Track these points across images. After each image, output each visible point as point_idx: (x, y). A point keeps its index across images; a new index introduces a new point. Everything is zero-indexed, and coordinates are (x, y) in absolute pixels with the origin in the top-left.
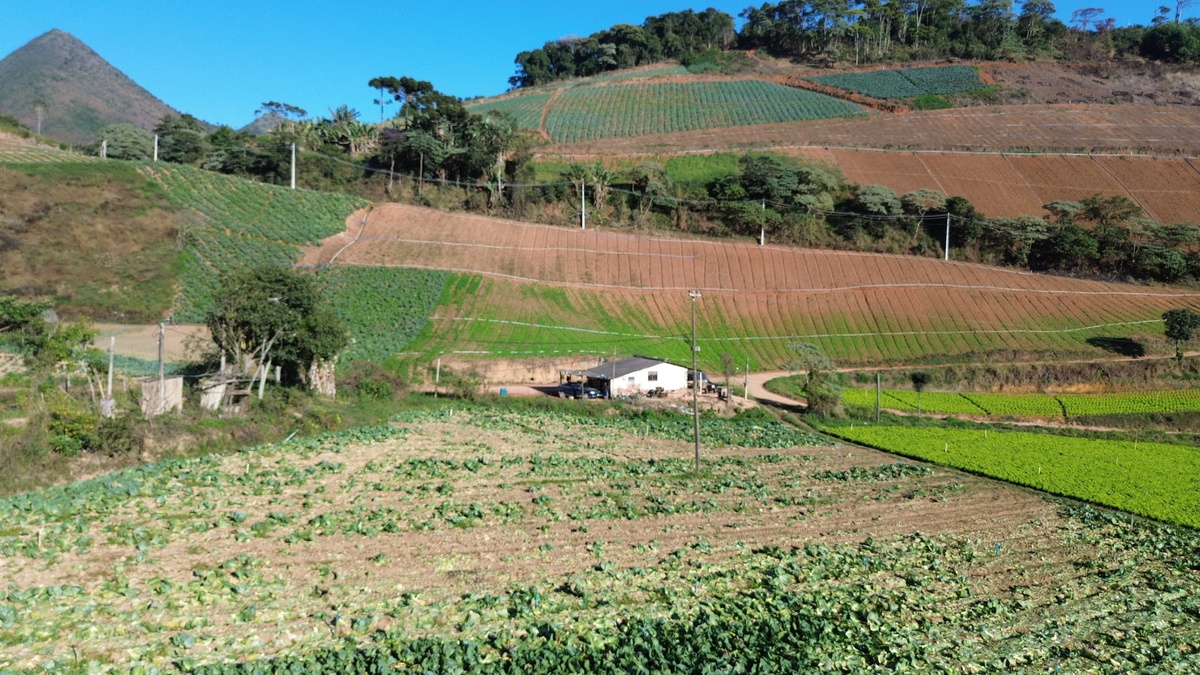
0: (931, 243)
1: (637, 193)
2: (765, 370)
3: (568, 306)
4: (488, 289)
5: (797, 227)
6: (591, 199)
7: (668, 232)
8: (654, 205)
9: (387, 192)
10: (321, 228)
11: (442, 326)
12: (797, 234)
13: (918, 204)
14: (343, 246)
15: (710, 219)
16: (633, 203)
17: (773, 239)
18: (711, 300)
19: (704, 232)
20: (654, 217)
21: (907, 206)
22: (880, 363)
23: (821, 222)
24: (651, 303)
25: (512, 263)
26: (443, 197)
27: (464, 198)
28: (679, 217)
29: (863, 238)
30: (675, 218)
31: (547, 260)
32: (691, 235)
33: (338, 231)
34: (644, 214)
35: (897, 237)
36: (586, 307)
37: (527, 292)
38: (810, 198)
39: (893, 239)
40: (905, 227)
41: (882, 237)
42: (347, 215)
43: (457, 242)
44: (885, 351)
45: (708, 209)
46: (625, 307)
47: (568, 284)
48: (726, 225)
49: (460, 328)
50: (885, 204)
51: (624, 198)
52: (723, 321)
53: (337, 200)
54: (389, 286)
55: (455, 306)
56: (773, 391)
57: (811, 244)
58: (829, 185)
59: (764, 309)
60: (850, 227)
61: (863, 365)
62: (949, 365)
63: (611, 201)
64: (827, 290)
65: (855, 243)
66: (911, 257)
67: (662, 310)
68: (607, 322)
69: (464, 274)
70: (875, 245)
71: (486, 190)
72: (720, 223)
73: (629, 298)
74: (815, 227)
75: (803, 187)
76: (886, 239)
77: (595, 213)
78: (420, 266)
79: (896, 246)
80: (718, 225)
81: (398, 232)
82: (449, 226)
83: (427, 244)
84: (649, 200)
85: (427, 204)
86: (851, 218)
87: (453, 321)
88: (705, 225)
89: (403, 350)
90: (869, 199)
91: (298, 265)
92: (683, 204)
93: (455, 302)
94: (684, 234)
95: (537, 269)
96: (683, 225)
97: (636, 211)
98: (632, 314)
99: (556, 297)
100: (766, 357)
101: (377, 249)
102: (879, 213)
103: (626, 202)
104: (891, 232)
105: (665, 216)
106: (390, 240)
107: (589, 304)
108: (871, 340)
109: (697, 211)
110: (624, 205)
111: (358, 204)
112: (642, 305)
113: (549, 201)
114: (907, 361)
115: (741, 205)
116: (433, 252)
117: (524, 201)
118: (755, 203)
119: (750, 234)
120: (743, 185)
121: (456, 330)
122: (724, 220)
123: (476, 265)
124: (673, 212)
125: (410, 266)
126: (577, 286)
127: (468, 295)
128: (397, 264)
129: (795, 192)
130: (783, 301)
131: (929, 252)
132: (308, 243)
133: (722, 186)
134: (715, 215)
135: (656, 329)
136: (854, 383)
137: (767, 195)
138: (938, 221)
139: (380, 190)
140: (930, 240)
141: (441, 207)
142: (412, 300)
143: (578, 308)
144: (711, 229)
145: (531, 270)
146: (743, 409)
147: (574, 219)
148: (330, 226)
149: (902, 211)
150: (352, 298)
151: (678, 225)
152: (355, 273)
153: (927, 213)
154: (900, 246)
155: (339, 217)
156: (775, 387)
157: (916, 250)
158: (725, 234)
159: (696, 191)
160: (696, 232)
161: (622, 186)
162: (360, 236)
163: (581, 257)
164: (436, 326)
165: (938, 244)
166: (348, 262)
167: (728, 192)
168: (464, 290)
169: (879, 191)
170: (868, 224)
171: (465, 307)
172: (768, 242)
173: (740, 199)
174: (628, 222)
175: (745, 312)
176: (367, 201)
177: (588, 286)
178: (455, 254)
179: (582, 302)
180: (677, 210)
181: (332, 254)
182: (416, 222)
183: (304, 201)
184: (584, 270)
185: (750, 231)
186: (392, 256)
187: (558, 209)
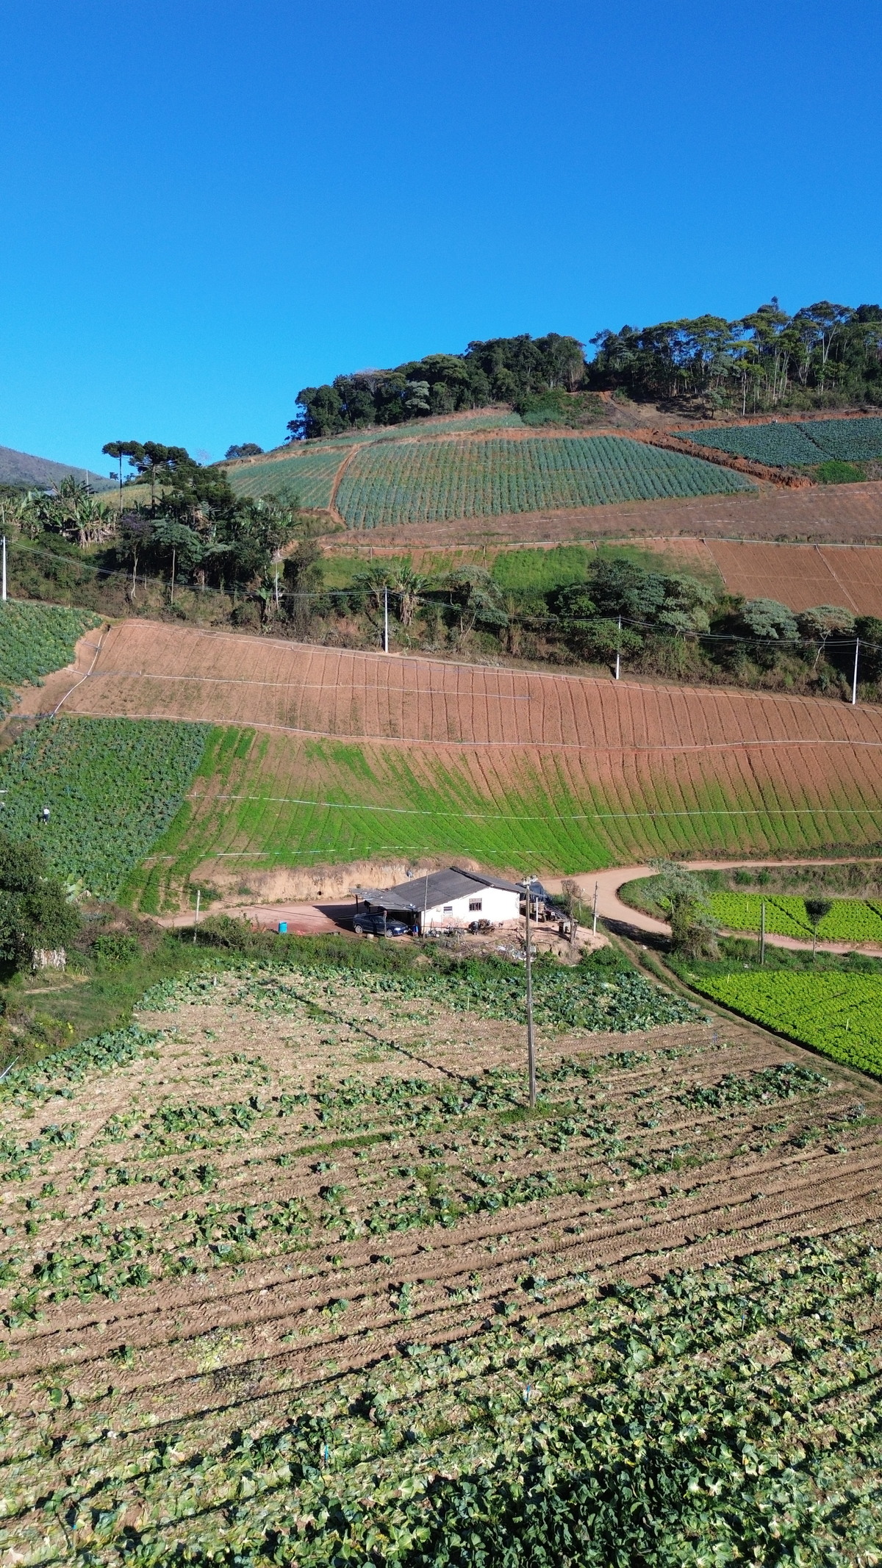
0: (835, 676)
1: (456, 607)
2: (619, 865)
3: (367, 772)
4: (262, 751)
5: (662, 653)
6: (397, 613)
7: (496, 658)
8: (478, 621)
9: (128, 599)
10: (42, 661)
11: (202, 809)
12: (661, 663)
13: (818, 627)
14: (72, 685)
15: (550, 641)
16: (451, 619)
17: (631, 669)
18: (550, 762)
19: (542, 659)
20: (478, 637)
21: (804, 627)
22: (766, 854)
23: (693, 645)
24: (474, 766)
25: (293, 709)
26: (202, 606)
27: (230, 609)
28: (510, 638)
29: (747, 670)
30: (506, 640)
31: (339, 703)
32: (526, 663)
33: (65, 663)
34: (466, 635)
35: (791, 668)
36: (390, 772)
37: (313, 752)
38: (680, 616)
39: (785, 670)
40: (801, 654)
41: (771, 667)
42: (76, 639)
43: (221, 678)
44: (773, 838)
45: (547, 628)
46: (440, 771)
47: (366, 739)
48: (572, 650)
49: (226, 812)
50: (777, 627)
51: (439, 613)
52: (566, 791)
53: (63, 617)
54: (133, 747)
55: (220, 777)
56: (630, 904)
57: (680, 676)
58: (705, 599)
59: (619, 774)
60: (731, 653)
61: (744, 857)
62: (852, 860)
63: (423, 615)
64: (700, 748)
65: (737, 675)
66: (808, 700)
67: (488, 776)
68: (417, 795)
69: (230, 728)
70: (762, 678)
71: (260, 599)
72: (563, 646)
73: (445, 757)
74: (686, 653)
75: (671, 602)
76: (777, 670)
77: (401, 631)
78: (172, 717)
79: (789, 680)
80: (560, 650)
81: (144, 663)
82: (211, 654)
83: (182, 682)
84: (471, 615)
85: (182, 616)
86: (732, 642)
87: (217, 801)
88: (544, 649)
89: (151, 852)
90: (757, 618)
91: (12, 714)
92: (515, 622)
93: (219, 771)
94: (516, 661)
95: (326, 717)
96: (515, 648)
97: (455, 629)
98: (450, 783)
99: (350, 759)
100: (621, 844)
101: (116, 691)
102: (768, 636)
103: (442, 617)
104: (783, 660)
105: (492, 636)
106: (134, 676)
107: (393, 768)
108: (755, 820)
109: (534, 630)
110: (440, 621)
111: (90, 622)
112: (463, 769)
113: (341, 615)
114: (800, 854)
115: (590, 624)
116: (190, 694)
117: (308, 613)
118: (609, 622)
119: (602, 661)
120: (592, 599)
121: (220, 815)
122: (568, 642)
123: (247, 714)
124: (503, 631)
125: (160, 716)
126: (378, 741)
127: (236, 760)
128: (142, 714)
129: (661, 608)
130: (643, 763)
131: (832, 688)
132: (26, 682)
133: (566, 598)
134: (557, 635)
135: (481, 804)
136: (732, 884)
137: (624, 612)
138: (845, 648)
139: (120, 596)
140: (834, 671)
141: (200, 622)
142: (164, 769)
143: (379, 775)
144: (552, 654)
145: (319, 719)
146: (590, 949)
147: (374, 640)
148: (53, 656)
149: (798, 635)
150: (85, 764)
151: (509, 650)
152: (87, 727)
153: (829, 638)
154: (795, 680)
155: (65, 642)
156: (631, 897)
157: (814, 686)
158: (570, 662)
159: (532, 605)
160: (532, 658)
161: (435, 596)
162: (94, 668)
163: (384, 699)
164: (195, 808)
165: (843, 677)
166: (79, 710)
167: (574, 607)
168: (231, 752)
169: (770, 608)
170: (753, 650)
171: (234, 779)
172: (625, 672)
173: (590, 617)
174: (445, 644)
175: (594, 778)
176: (102, 617)
177: (392, 742)
178: (218, 697)
179: (385, 765)
180: (508, 629)
181: (57, 698)
182: (166, 647)
183: (19, 618)
184: (387, 717)
185: (603, 657)
186: (136, 702)
187: (353, 626)
